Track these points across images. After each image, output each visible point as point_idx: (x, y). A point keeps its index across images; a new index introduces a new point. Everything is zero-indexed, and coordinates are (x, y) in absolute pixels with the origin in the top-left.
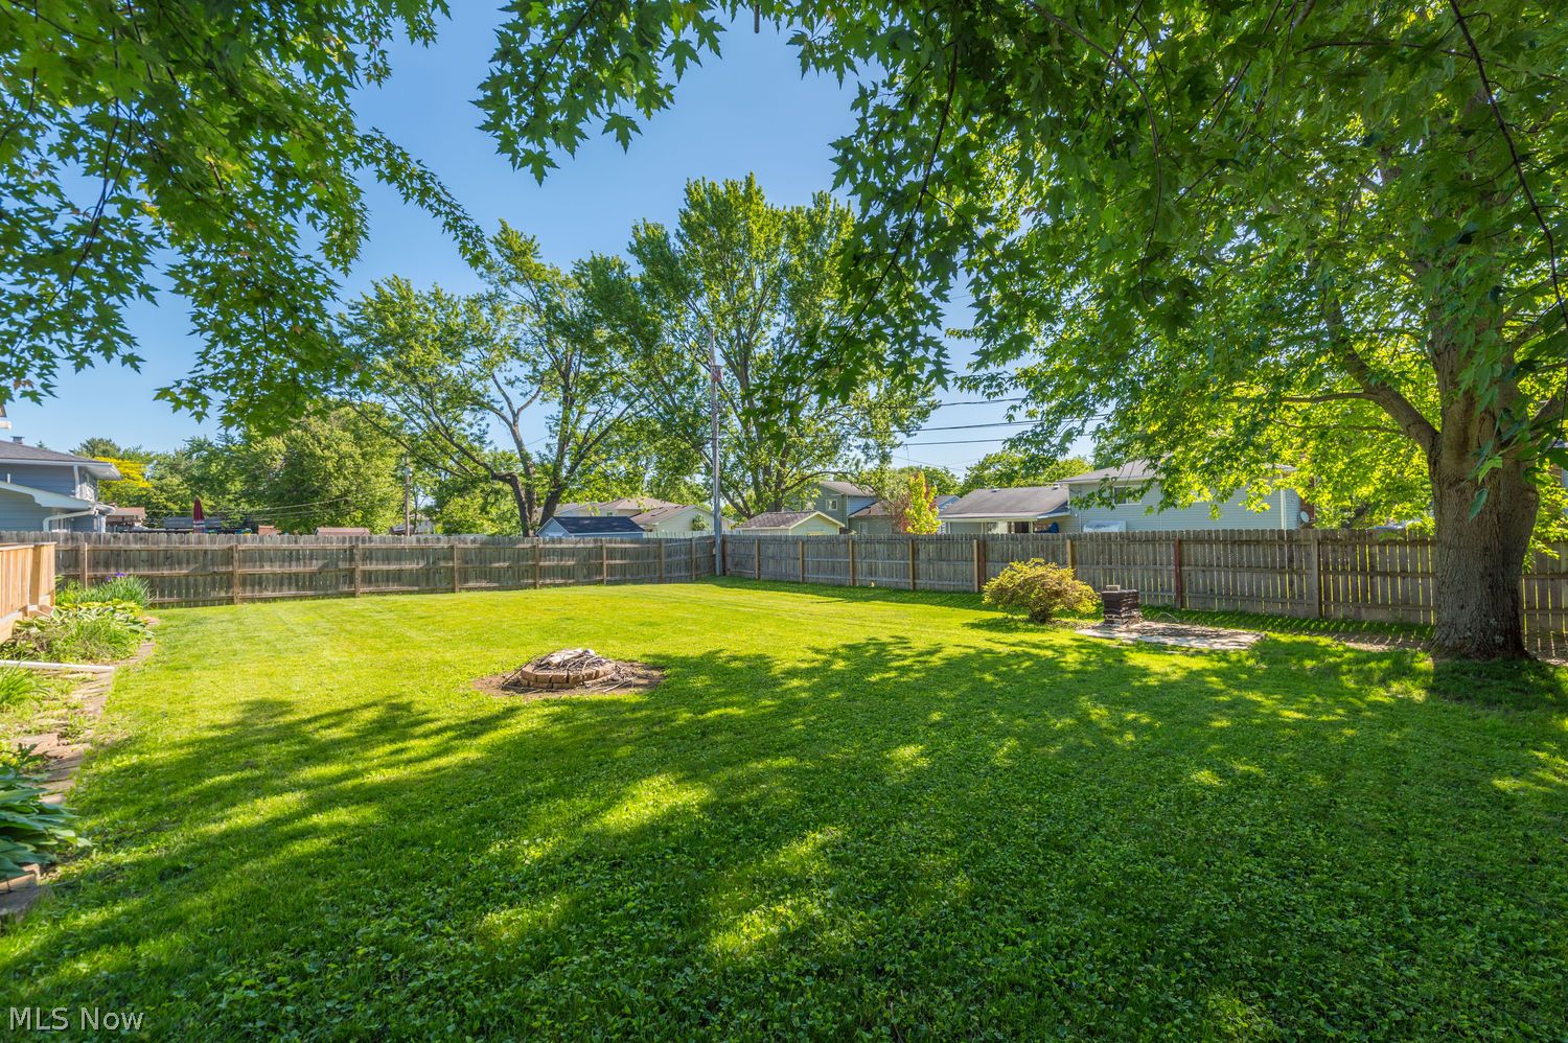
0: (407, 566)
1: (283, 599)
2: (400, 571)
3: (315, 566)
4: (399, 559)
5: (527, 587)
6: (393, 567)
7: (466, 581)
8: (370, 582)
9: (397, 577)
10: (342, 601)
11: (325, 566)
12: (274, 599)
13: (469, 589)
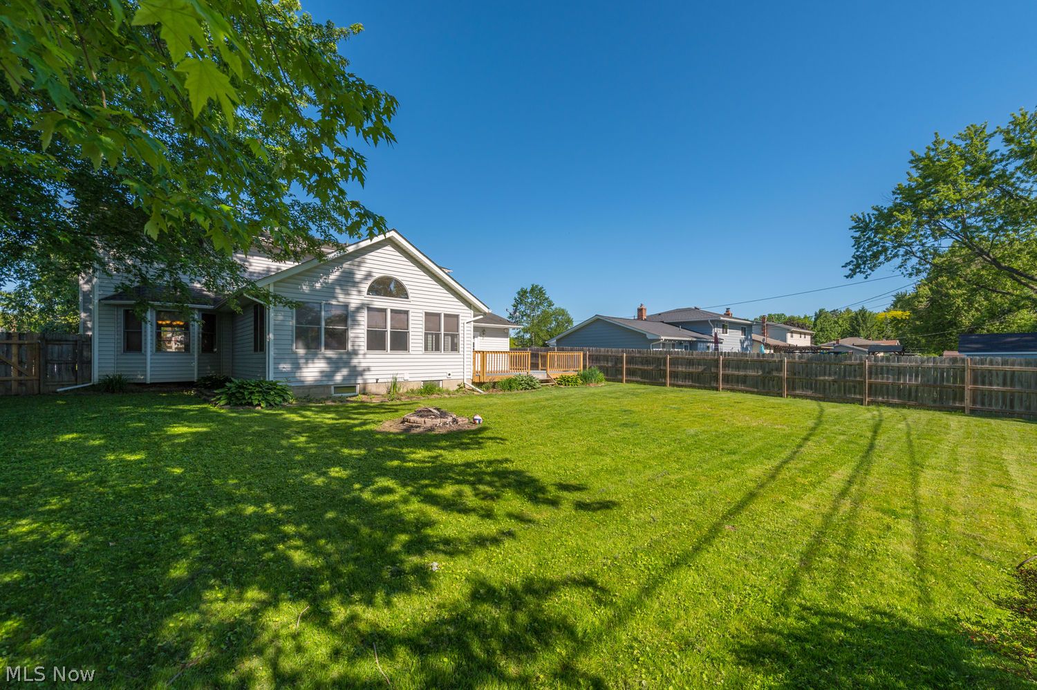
0: (751, 373)
1: (686, 386)
2: (746, 376)
3: (701, 369)
4: (745, 368)
5: (853, 401)
6: (742, 373)
7: (794, 389)
8: (728, 382)
9: (743, 380)
10: (712, 392)
11: (705, 370)
12: (682, 386)
13: (795, 396)
